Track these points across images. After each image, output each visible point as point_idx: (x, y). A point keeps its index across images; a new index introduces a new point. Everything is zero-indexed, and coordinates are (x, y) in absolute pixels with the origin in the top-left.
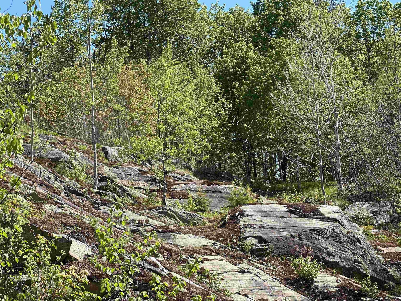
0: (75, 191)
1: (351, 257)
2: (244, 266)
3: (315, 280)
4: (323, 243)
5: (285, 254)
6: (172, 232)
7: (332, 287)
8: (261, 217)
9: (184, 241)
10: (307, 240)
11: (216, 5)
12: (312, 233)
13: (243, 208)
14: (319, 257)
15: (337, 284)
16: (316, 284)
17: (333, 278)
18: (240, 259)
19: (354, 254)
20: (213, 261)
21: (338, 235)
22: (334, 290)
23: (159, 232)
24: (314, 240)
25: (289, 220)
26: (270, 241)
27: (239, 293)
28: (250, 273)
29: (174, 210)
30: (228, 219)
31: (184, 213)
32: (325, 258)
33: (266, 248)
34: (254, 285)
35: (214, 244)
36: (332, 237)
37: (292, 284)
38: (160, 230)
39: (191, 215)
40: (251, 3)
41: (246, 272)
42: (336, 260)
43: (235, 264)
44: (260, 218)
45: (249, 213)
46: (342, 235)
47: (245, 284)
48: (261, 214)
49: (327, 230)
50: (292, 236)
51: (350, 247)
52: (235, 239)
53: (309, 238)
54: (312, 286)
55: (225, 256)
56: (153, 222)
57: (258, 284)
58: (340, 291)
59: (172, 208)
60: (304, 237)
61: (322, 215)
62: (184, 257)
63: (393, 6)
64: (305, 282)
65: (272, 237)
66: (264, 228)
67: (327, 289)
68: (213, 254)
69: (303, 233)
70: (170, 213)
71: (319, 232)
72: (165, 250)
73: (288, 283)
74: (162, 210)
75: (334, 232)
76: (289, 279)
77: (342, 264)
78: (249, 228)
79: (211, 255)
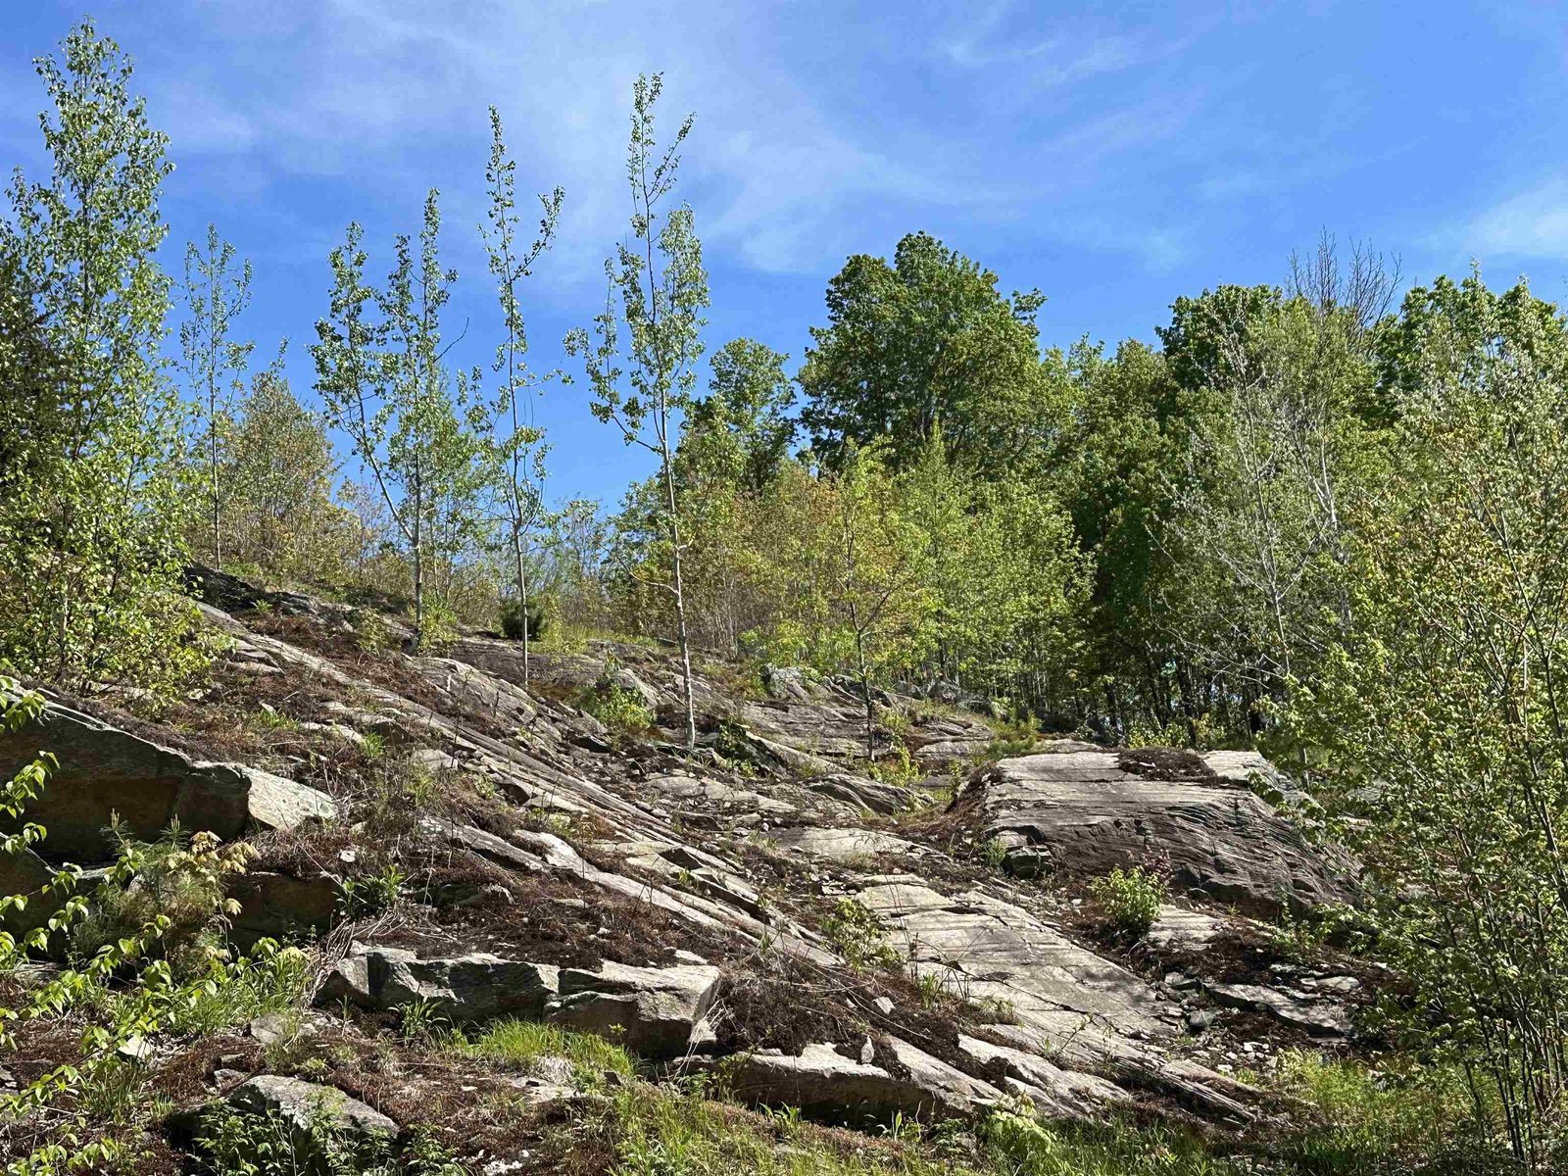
0: (588, 739)
1: (1284, 873)
2: (972, 897)
3: (1155, 924)
4: (1204, 839)
5: (1098, 870)
6: (809, 824)
7: (1197, 940)
8: (1041, 784)
9: (834, 843)
10: (1159, 833)
11: (1082, 345)
12: (1173, 817)
13: (1004, 763)
14: (1193, 876)
15: (1211, 933)
16: (1152, 935)
17: (1207, 918)
18: (968, 880)
19: (1292, 866)
20: (887, 888)
21: (1248, 820)
22: (1200, 948)
23: (775, 825)
24: (1179, 834)
25: (1116, 788)
26: (1055, 838)
27: (937, 961)
28: (983, 912)
29: (852, 782)
30: (964, 792)
31: (878, 788)
32: (1209, 877)
33: (1044, 854)
34: (984, 940)
35: (911, 849)
36: (1230, 824)
37: (1093, 937)
38: (778, 820)
39: (895, 794)
40: (1158, 330)
41: (972, 912)
42: (1238, 883)
43: (946, 893)
44: (1041, 786)
45: (1016, 775)
46: (1258, 821)
47: (959, 939)
48: (1046, 776)
49: (1217, 808)
50: (1117, 824)
51: (1281, 849)
52: (970, 836)
53: (1164, 828)
54: (1142, 940)
55: (927, 877)
56: (765, 803)
57: (994, 937)
58: (1214, 949)
59: (847, 777)
60: (1149, 828)
61: (1210, 772)
62: (815, 878)
63: (1497, 300)
64: (1129, 932)
65: (1062, 828)
66: (1048, 807)
67: (1180, 946)
68: (896, 870)
69: (1146, 817)
70: (842, 788)
71: (1194, 813)
72: (766, 862)
73: (1085, 936)
74: (820, 783)
75: (1238, 813)
76: (1089, 927)
77: (1255, 893)
78: (1008, 808)
79: (890, 872)
